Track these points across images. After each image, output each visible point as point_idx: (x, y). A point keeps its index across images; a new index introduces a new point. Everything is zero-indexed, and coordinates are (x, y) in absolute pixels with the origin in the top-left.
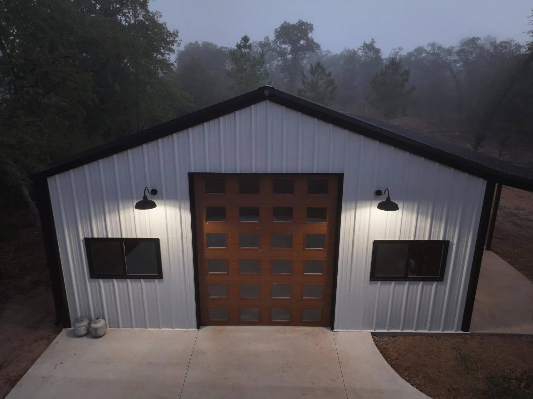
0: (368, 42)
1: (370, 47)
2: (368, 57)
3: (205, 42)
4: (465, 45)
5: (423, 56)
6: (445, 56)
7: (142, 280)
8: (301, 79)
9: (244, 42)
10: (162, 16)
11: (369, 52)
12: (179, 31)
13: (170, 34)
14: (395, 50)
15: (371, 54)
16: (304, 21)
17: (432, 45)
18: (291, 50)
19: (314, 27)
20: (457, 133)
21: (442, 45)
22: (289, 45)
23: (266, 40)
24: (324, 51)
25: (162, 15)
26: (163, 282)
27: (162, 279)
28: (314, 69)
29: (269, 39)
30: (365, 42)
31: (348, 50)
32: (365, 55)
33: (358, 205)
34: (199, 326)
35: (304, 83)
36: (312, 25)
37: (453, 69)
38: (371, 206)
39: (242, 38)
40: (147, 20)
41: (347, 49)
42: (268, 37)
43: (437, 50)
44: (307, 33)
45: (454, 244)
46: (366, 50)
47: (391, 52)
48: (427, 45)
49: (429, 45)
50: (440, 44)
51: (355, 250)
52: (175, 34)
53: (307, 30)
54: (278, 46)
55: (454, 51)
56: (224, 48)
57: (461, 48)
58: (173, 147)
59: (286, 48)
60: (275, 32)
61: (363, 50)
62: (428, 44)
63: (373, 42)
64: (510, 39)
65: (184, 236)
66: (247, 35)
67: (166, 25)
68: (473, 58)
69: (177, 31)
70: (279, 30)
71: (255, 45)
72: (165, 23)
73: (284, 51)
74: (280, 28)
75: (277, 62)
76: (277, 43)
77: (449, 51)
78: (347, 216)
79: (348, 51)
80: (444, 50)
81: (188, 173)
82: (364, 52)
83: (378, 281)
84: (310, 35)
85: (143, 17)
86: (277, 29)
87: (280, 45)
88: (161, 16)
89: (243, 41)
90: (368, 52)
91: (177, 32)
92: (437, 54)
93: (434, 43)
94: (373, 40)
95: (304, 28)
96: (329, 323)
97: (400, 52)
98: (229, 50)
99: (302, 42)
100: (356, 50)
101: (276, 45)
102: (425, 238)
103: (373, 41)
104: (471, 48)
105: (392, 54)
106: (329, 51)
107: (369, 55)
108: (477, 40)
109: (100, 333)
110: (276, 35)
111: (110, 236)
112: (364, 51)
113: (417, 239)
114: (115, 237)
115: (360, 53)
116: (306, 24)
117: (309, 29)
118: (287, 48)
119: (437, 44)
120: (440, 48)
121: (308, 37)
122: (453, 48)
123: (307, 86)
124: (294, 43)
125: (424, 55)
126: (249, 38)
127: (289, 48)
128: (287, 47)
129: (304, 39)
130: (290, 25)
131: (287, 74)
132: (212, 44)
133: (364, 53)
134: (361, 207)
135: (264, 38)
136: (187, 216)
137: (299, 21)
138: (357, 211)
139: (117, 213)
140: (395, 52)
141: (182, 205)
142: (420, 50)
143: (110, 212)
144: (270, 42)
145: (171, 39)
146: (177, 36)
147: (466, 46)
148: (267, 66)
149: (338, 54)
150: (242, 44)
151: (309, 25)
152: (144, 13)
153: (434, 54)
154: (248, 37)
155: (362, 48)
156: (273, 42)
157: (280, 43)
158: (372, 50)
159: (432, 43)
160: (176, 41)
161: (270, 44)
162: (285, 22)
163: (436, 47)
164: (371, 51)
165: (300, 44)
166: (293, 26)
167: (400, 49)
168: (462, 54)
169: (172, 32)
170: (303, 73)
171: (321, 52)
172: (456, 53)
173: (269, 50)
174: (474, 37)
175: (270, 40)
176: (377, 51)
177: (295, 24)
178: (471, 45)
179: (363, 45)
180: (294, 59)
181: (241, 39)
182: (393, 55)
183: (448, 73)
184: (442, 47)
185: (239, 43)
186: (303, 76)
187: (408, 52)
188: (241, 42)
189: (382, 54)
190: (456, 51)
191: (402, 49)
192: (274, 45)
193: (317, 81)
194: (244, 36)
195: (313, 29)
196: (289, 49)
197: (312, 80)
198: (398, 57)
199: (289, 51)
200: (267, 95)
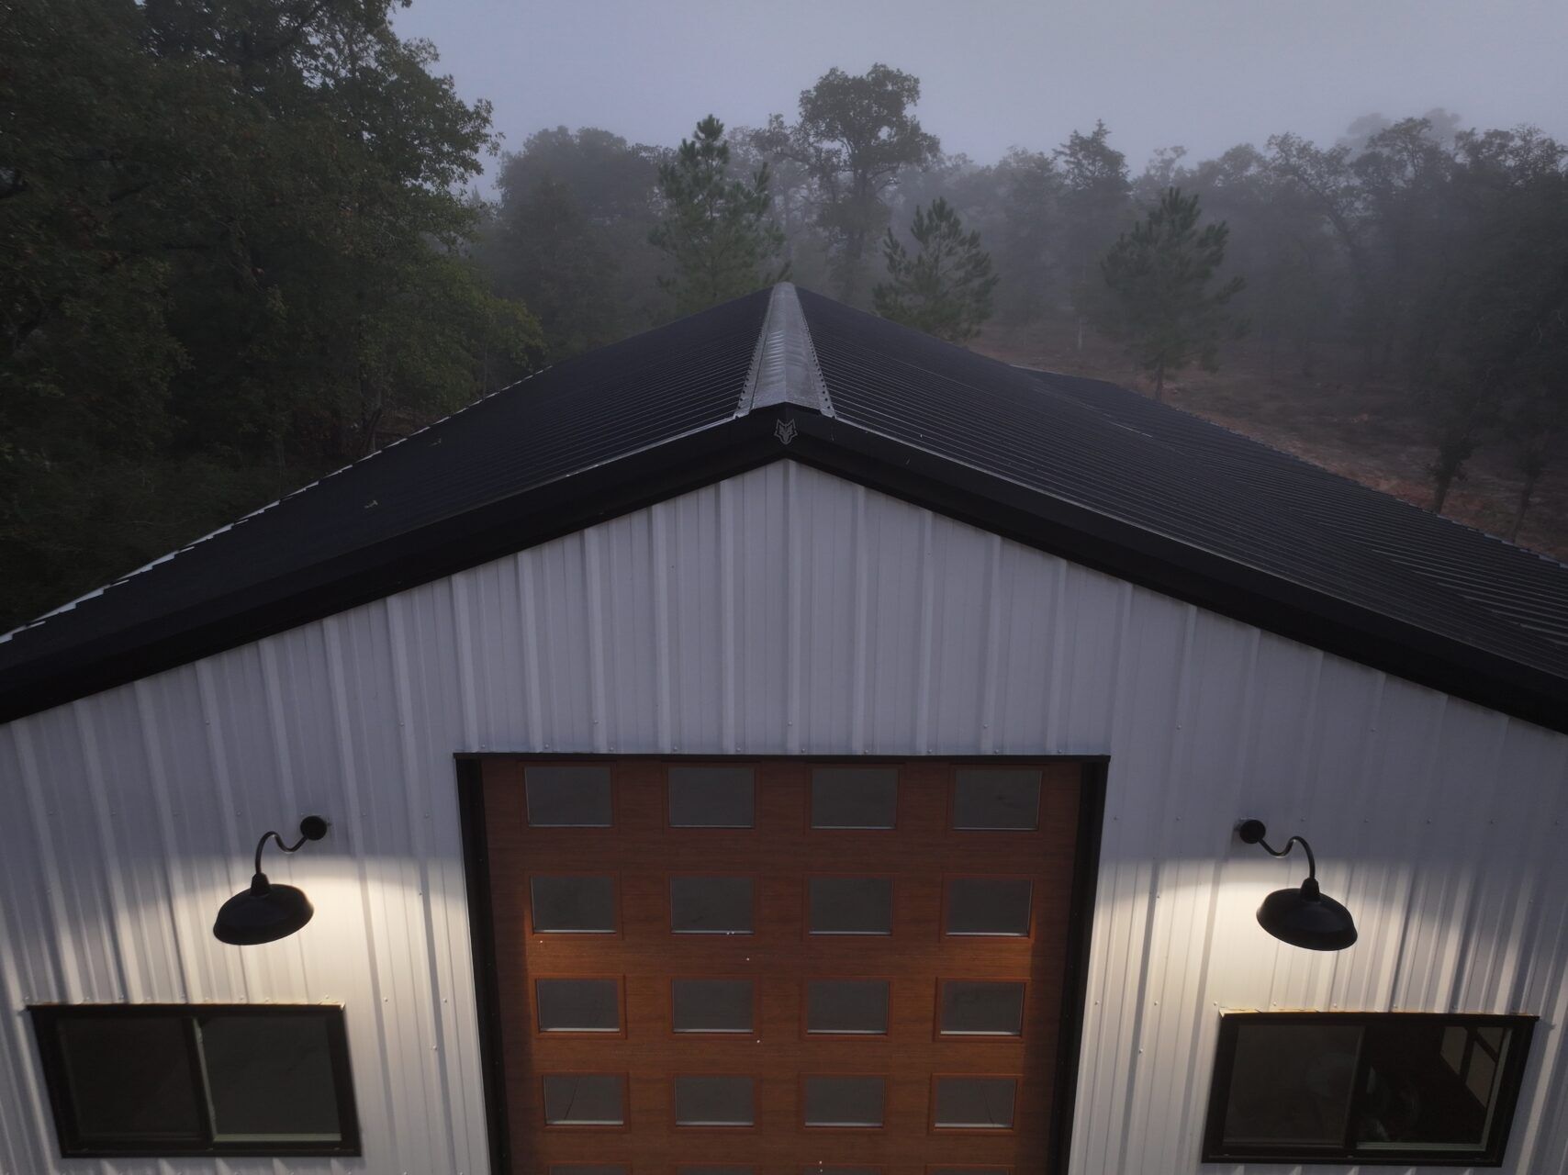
0: (1087, 133)
1: (1091, 147)
2: (1086, 178)
3: (588, 130)
4: (1380, 143)
5: (1248, 174)
6: (1320, 176)
7: (277, 1162)
8: (885, 253)
9: (707, 137)
10: (440, 58)
11: (1089, 164)
12: (493, 106)
13: (466, 113)
14: (1162, 153)
15: (1093, 168)
16: (892, 67)
17: (1282, 142)
18: (849, 155)
19: (921, 87)
20: (1365, 417)
21: (1312, 142)
22: (845, 141)
23: (775, 124)
24: (950, 158)
25: (438, 51)
26: (362, 1166)
27: (356, 1160)
28: (926, 221)
29: (782, 123)
30: (1076, 132)
31: (1023, 152)
32: (1076, 171)
33: (1166, 876)
35: (893, 266)
36: (917, 81)
37: (1344, 215)
38: (1216, 882)
39: (699, 124)
40: (395, 66)
41: (1019, 150)
42: (780, 116)
43: (1295, 159)
44: (901, 106)
45: (1552, 1027)
46: (1080, 156)
47: (1151, 161)
48: (1267, 143)
49: (1273, 141)
50: (1305, 139)
51: (1144, 1047)
52: (481, 115)
53: (899, 96)
54: (810, 145)
55: (1347, 160)
56: (646, 149)
57: (1369, 151)
58: (390, 654)
59: (836, 151)
60: (801, 100)
61: (1071, 155)
62: (1268, 138)
63: (1101, 132)
64: (1527, 127)
65: (445, 995)
66: (714, 116)
67: (452, 85)
68: (1405, 181)
69: (489, 103)
70: (815, 93)
71: (739, 137)
72: (451, 77)
73: (828, 159)
74: (817, 89)
75: (807, 191)
76: (808, 135)
77: (1333, 162)
78: (1116, 919)
79: (1023, 158)
80: (1316, 158)
81: (455, 755)
82: (1073, 163)
83: (1233, 1165)
84: (909, 111)
85: (377, 60)
86: (809, 91)
87: (817, 142)
88: (436, 57)
89: (702, 135)
90: (1084, 161)
91: (489, 109)
92: (1294, 170)
93: (1286, 137)
94: (1101, 125)
95: (890, 88)
97: (1178, 160)
98: (659, 154)
99: (884, 133)
100: (1049, 155)
101: (803, 142)
102: (1434, 1002)
103: (1100, 129)
104: (1400, 152)
105: (1154, 167)
106: (965, 156)
107: (1090, 171)
108: (1418, 128)
110: (806, 111)
111: (138, 998)
112: (1072, 159)
113: (1399, 1008)
114: (158, 1001)
115: (1061, 165)
116: (897, 78)
117: (906, 93)
118: (840, 150)
119: (1297, 141)
120: (1304, 150)
121: (902, 118)
122: (1347, 151)
123: (903, 273)
124: (859, 134)
125: (1253, 170)
126: (722, 126)
127: (844, 150)
128: (840, 148)
129: (890, 125)
130: (846, 79)
131: (838, 229)
132: (611, 136)
133: (1072, 166)
134: (1176, 885)
135: (769, 118)
136: (454, 922)
137: (876, 66)
138: (1158, 902)
139: (163, 908)
140: (1163, 161)
141: (434, 877)
142: (1240, 156)
143: (133, 905)
144: (788, 132)
145: (467, 129)
146: (486, 121)
147: (1387, 146)
148: (776, 202)
149: (993, 168)
150: (698, 145)
151: (906, 79)
152: (378, 48)
153: (1286, 169)
154: (718, 122)
155: (1068, 151)
156: (796, 131)
157: (817, 134)
158: (1098, 158)
159: (1281, 135)
160: (486, 136)
161: (786, 138)
162: (833, 71)
163: (1293, 148)
164: (1094, 161)
165: (878, 138)
166: (858, 84)
167: (1180, 151)
168: (1370, 170)
169: (471, 109)
170: (890, 235)
171: (941, 161)
172: (1352, 165)
173: (782, 155)
174: (1410, 120)
175: (785, 124)
176: (1114, 160)
177: (865, 77)
178: (1400, 144)
179: (1072, 141)
180: (861, 182)
181: (695, 128)
182: (1157, 170)
183: (1329, 228)
184: (1312, 147)
185: (689, 142)
186: (890, 244)
187: (1205, 160)
188: (697, 136)
189: (1129, 169)
190: (1355, 160)
191: (1184, 152)
192: (798, 140)
193: (937, 259)
194: (706, 117)
195: (917, 93)
196: (845, 156)
197: (920, 258)
198: (1172, 175)
199: (845, 161)
200: (786, 442)
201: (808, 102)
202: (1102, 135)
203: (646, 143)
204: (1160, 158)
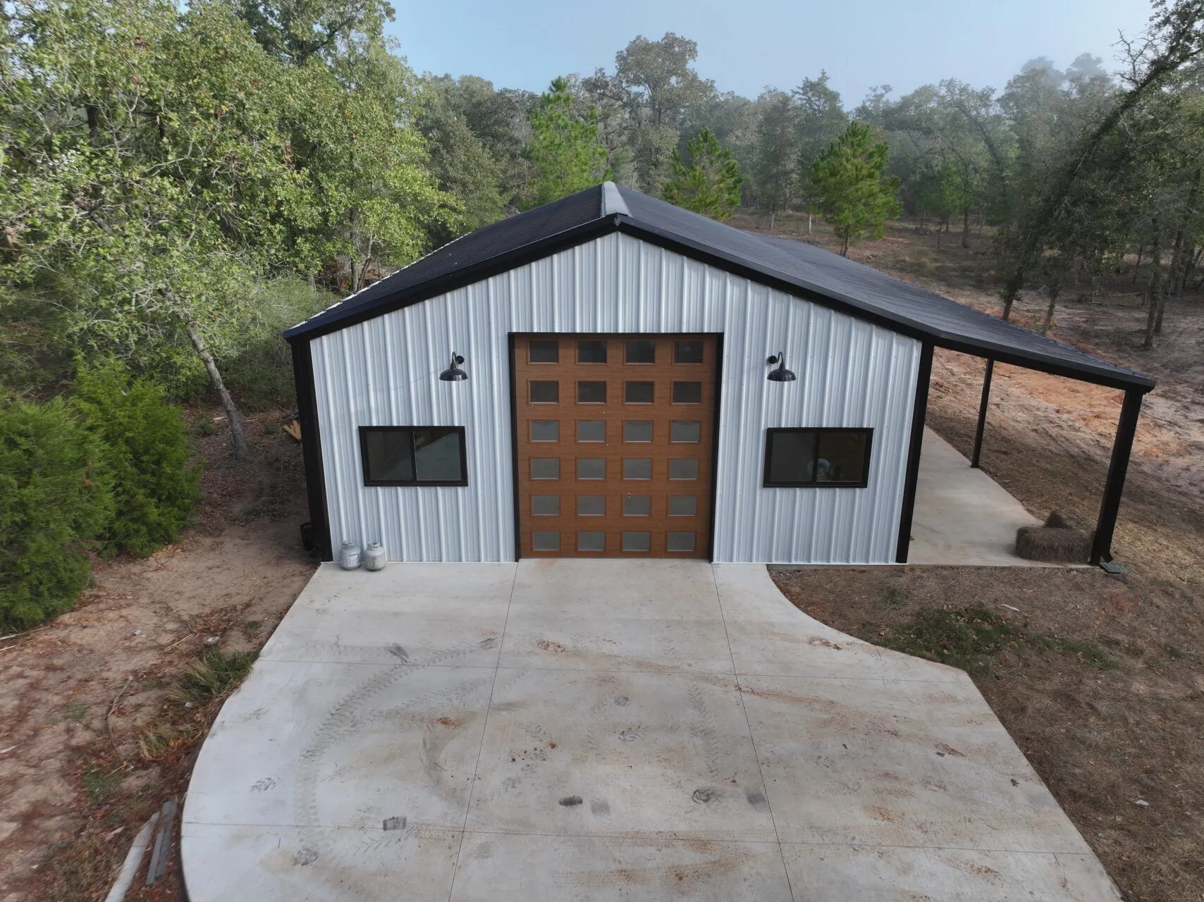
0: (814, 79)
1: (817, 89)
2: (814, 110)
4: (1016, 86)
6: (976, 108)
7: (438, 488)
9: (557, 90)
11: (816, 100)
14: (875, 90)
15: (819, 103)
16: (678, 35)
17: (949, 84)
18: (650, 96)
19: (698, 48)
21: (969, 85)
22: (647, 85)
23: (599, 75)
24: (723, 94)
26: (468, 490)
27: (466, 487)
29: (604, 74)
30: (807, 78)
31: (774, 90)
32: (807, 105)
34: (517, 557)
36: (695, 44)
37: (991, 136)
39: (551, 81)
41: (772, 89)
42: (603, 69)
43: (958, 96)
44: (685, 62)
46: (810, 94)
47: (865, 96)
48: (939, 84)
49: (943, 83)
50: (964, 83)
53: (683, 54)
54: (623, 89)
55: (994, 97)
56: (510, 91)
57: (1008, 91)
58: (488, 297)
59: (641, 93)
60: (617, 57)
61: (804, 94)
62: (940, 81)
63: (824, 78)
66: (562, 76)
70: (626, 53)
73: (635, 99)
74: (628, 50)
75: (621, 119)
76: (622, 82)
77: (984, 98)
79: (774, 94)
80: (972, 95)
81: (508, 333)
82: (806, 99)
83: (774, 488)
84: (690, 65)
86: (622, 52)
87: (628, 87)
89: (554, 89)
90: (812, 98)
92: (959, 104)
93: (952, 81)
94: (824, 73)
95: (677, 49)
96: (706, 553)
97: (886, 95)
99: (673, 80)
100: (789, 94)
101: (619, 87)
103: (823, 76)
104: (1028, 91)
105: (868, 100)
106: (733, 93)
107: (817, 105)
108: (1040, 75)
109: (379, 564)
110: (620, 65)
111: (395, 424)
112: (804, 97)
114: (402, 425)
115: (797, 101)
116: (683, 43)
117: (688, 53)
118: (643, 93)
119: (959, 82)
120: (963, 90)
121: (685, 70)
122: (992, 91)
124: (656, 81)
125: (933, 104)
126: (566, 82)
127: (647, 92)
128: (643, 91)
129: (678, 75)
130: (647, 44)
132: (482, 81)
133: (804, 102)
135: (595, 70)
137: (667, 34)
140: (876, 96)
142: (925, 93)
144: (608, 79)
149: (754, 101)
150: (552, 96)
151: (688, 42)
153: (952, 104)
154: (564, 79)
155: (801, 91)
156: (614, 79)
157: (627, 82)
158: (822, 96)
159: (948, 80)
161: (607, 83)
162: (638, 37)
163: (956, 89)
164: (820, 98)
165: (669, 84)
166: (655, 46)
167: (887, 88)
168: (1011, 104)
169: (420, 77)
171: (716, 97)
172: (998, 100)
175: (606, 74)
176: (833, 97)
177: (660, 41)
178: (1028, 86)
179: (804, 84)
180: (657, 114)
181: (550, 84)
182: (871, 102)
184: (970, 88)
185: (546, 93)
187: (903, 96)
188: (551, 89)
189: (843, 103)
190: (999, 97)
191: (890, 89)
192: (615, 85)
194: (557, 77)
195: (696, 52)
196: (646, 97)
198: (881, 105)
199: (647, 100)
200: (617, 225)
201: (622, 59)
202: (825, 80)
203: (509, 88)
204: (873, 94)
